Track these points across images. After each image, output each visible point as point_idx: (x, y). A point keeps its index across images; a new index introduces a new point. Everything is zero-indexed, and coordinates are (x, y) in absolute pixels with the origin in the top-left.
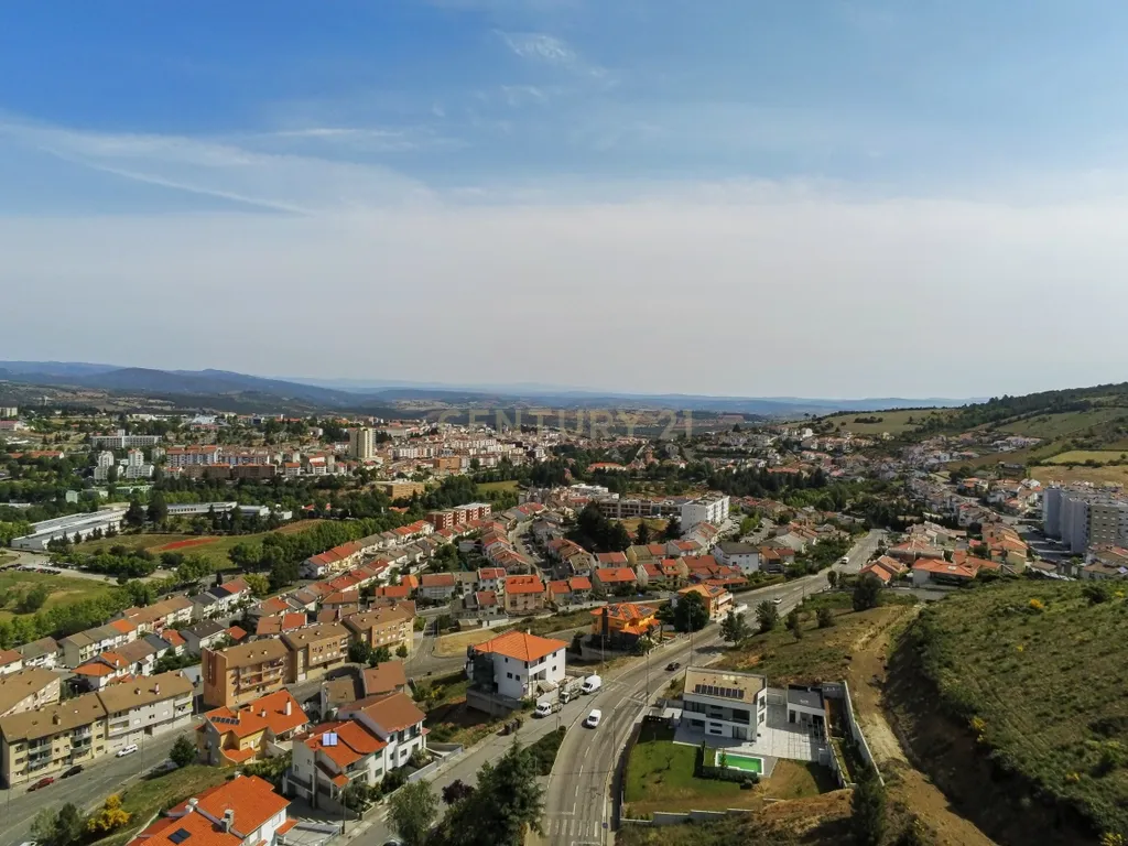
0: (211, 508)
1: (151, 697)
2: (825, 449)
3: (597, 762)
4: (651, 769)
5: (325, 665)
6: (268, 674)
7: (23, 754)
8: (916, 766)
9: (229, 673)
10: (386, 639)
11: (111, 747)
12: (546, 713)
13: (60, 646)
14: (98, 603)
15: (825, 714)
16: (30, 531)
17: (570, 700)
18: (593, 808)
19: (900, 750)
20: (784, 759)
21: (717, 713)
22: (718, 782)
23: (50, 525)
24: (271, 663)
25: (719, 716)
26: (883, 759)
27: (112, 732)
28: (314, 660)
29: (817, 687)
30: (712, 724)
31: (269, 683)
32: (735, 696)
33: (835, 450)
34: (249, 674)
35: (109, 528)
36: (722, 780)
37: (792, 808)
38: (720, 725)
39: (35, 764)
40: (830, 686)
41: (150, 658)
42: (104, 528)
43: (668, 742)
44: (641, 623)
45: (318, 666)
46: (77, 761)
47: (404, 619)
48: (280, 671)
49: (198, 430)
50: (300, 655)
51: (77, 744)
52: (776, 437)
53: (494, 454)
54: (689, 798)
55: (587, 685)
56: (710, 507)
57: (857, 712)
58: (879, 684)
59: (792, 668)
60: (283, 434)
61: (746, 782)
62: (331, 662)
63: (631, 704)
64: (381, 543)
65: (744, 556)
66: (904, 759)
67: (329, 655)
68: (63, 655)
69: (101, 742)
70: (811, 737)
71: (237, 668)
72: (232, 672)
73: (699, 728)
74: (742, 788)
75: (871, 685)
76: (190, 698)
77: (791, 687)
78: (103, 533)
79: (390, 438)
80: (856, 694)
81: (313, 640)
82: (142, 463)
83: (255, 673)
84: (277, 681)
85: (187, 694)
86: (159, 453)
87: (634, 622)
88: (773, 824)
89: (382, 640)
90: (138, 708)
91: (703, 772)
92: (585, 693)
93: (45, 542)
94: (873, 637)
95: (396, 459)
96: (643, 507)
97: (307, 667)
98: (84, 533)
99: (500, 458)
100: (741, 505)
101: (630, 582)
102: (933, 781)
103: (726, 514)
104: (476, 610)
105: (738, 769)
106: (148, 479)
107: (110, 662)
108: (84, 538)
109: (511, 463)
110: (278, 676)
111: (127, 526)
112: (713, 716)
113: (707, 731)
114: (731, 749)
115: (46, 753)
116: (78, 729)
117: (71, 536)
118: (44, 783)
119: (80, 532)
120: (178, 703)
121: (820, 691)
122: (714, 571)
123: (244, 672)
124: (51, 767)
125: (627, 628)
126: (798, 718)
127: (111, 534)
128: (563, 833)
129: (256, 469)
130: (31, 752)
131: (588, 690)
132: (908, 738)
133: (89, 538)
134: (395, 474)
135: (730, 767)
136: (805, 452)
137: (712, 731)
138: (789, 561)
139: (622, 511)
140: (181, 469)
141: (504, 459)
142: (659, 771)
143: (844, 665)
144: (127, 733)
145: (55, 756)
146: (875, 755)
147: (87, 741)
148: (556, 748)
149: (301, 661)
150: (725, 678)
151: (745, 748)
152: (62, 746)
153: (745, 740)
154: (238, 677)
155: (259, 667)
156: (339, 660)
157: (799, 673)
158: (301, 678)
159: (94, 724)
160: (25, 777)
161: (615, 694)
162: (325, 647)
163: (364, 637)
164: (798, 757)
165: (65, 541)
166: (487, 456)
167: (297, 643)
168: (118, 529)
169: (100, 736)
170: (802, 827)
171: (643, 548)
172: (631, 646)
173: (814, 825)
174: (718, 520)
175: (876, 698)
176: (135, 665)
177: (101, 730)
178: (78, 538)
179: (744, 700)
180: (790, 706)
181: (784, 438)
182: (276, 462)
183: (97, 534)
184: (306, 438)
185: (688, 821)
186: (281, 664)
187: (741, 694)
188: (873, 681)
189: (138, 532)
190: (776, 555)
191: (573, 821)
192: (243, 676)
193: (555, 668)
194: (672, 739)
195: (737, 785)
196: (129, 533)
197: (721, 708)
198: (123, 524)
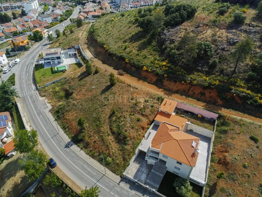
3: (27, 79)
4: (41, 75)
8: (96, 58)
12: (7, 71)
15: (76, 52)
17: (13, 67)
18: (30, 88)
19: (92, 56)
20: (70, 64)
21: (53, 59)
22: (57, 73)
25: (54, 59)
26: (89, 58)
29: (73, 47)
30: (52, 62)
32: (56, 54)
36: (58, 72)
37: (74, 73)
38: (54, 61)
40: (76, 46)
44: (25, 42)
54: (52, 78)
55: (16, 62)
56: (33, 4)
57: (83, 50)
58: (86, 43)
59: (67, 44)
61: (64, 71)
63: (30, 63)
65: (47, 18)
66: (93, 57)
70: (75, 58)
73: (49, 63)
74: (63, 73)
75: (84, 44)
77: (68, 49)
80: (82, 47)
87: (22, 42)
88: (71, 77)
91: (53, 72)
92: (16, 64)
94: (83, 33)
96: (11, 7)
100: (42, 2)
101: (16, 31)
102: (99, 59)
103: (38, 6)
105: (61, 69)
112: (52, 60)
113: (52, 64)
114: (58, 66)
121: (74, 48)
122: (40, 24)
125: (21, 44)
126: (71, 55)
128: (25, 95)
131: (17, 63)
132: (93, 53)
135: (59, 69)
137: (53, 63)
138: (59, 17)
139: (4, 9)
142: (43, 75)
143: (78, 41)
146: (88, 58)
148: (14, 79)
150: (52, 50)
151: (61, 65)
153: (61, 63)
157: (69, 45)
161: (25, 62)
164: (73, 63)
170: (77, 75)
171: (16, 20)
172: (24, 49)
173: (79, 74)
174: (36, 8)
175: (86, 46)
179: (58, 54)
180: (69, 53)
185: (53, 83)
187: (57, 53)
188: (84, 43)
190: (55, 16)
191: (26, 93)
193: (4, 60)
194: (44, 68)
195: (62, 72)
197: (53, 57)
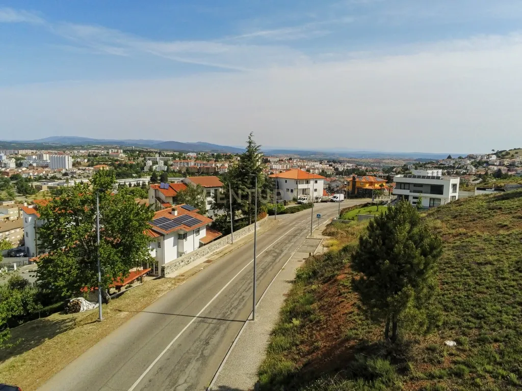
2: (504, 165)
21: (418, 189)
23: (121, 180)
25: (420, 191)
30: (414, 198)
33: (510, 165)
35: (143, 183)
38: (420, 198)
44: (376, 186)
49: (189, 157)
52: (473, 160)
53: (318, 168)
56: (430, 171)
60: (223, 159)
79: (269, 162)
82: (163, 165)
86: (170, 163)
87: (371, 184)
92: (332, 201)
95: (271, 169)
98: (133, 183)
99: (321, 171)
106: (164, 171)
108: (133, 185)
109: (326, 173)
111: (151, 183)
112: (415, 191)
117: (127, 184)
119: (131, 183)
125: (367, 187)
127: (144, 185)
129: (208, 168)
133: (135, 186)
134: (269, 173)
136: (491, 166)
137: (413, 203)
140: (178, 168)
141: (323, 171)
165: (125, 185)
166: (314, 169)
168: (147, 184)
178: (130, 185)
181: (478, 161)
182: (218, 167)
183: (138, 185)
184: (232, 160)
197: (422, 185)
198: (149, 183)
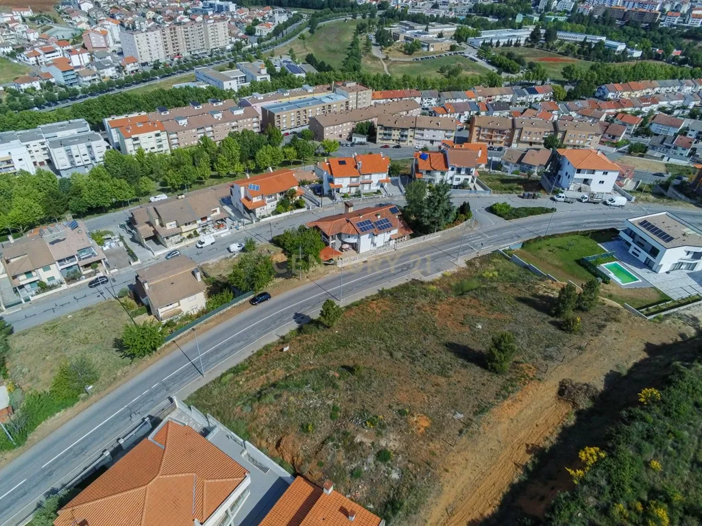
0: (586, 39)
1: (436, 127)
4: (558, 245)
5: (531, 143)
6: (496, 136)
7: (382, 131)
9: (476, 129)
10: (575, 141)
11: (415, 143)
12: (559, 199)
13: (439, 96)
14: (472, 80)
16: (479, 35)
17: (587, 202)
18: (503, 241)
20: (655, 289)
21: (642, 243)
23: (490, 33)
24: (501, 132)
25: (642, 246)
27: (416, 136)
28: (524, 138)
30: (635, 248)
31: (495, 142)
32: (664, 239)
34: (486, 132)
35: (517, 41)
36: (588, 270)
38: (640, 252)
39: (385, 138)
41: (467, 113)
42: (514, 40)
43: (596, 242)
45: (525, 142)
46: (401, 143)
47: (594, 133)
48: (504, 138)
50: (517, 132)
51: (402, 136)
55: (611, 200)
62: (535, 143)
64: (677, 88)
67: (534, 138)
68: (439, 101)
69: (411, 139)
71: (480, 127)
72: (477, 129)
73: (626, 246)
76: (453, 134)
78: (513, 43)
81: (528, 126)
83: (489, 133)
84: (501, 142)
85: (453, 131)
89: (572, 141)
90: (428, 129)
92: (605, 203)
93: (481, 42)
97: (519, 141)
98: (502, 42)
104: (669, 148)
106: (568, 13)
107: (447, 109)
108: (501, 44)
110: (502, 140)
111: (529, 42)
112: (638, 244)
113: (630, 251)
114: (630, 266)
115: (390, 135)
116: (403, 129)
117: (494, 41)
118: (386, 147)
119: (500, 41)
120: (448, 134)
123: (484, 131)
124: (391, 142)
127: (517, 45)
128: (470, 239)
129: (642, 14)
130: (385, 132)
131: (610, 203)
133: (504, 45)
137: (633, 252)
140: (592, 8)
142: (561, 248)
144: (424, 140)
145: (393, 138)
147: (406, 136)
149: (516, 136)
152: (396, 134)
153: (651, 268)
154: (480, 131)
155: (492, 130)
156: (540, 144)
158: (514, 146)
159: (410, 130)
160: (381, 142)
162: (533, 133)
163: (560, 136)
165: (490, 44)
167: (518, 125)
168: (522, 42)
169: (411, 136)
176: (458, 114)
177: (412, 134)
178: (498, 43)
182: (663, 11)
183: (509, 44)
185: (526, 268)
186: (505, 134)
187: (669, 240)
189: (532, 46)
192: (482, 133)
193: (602, 182)
196: (527, 46)
197: (646, 241)
198: (527, 40)
